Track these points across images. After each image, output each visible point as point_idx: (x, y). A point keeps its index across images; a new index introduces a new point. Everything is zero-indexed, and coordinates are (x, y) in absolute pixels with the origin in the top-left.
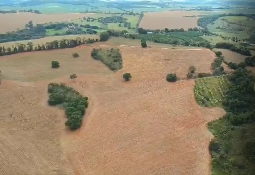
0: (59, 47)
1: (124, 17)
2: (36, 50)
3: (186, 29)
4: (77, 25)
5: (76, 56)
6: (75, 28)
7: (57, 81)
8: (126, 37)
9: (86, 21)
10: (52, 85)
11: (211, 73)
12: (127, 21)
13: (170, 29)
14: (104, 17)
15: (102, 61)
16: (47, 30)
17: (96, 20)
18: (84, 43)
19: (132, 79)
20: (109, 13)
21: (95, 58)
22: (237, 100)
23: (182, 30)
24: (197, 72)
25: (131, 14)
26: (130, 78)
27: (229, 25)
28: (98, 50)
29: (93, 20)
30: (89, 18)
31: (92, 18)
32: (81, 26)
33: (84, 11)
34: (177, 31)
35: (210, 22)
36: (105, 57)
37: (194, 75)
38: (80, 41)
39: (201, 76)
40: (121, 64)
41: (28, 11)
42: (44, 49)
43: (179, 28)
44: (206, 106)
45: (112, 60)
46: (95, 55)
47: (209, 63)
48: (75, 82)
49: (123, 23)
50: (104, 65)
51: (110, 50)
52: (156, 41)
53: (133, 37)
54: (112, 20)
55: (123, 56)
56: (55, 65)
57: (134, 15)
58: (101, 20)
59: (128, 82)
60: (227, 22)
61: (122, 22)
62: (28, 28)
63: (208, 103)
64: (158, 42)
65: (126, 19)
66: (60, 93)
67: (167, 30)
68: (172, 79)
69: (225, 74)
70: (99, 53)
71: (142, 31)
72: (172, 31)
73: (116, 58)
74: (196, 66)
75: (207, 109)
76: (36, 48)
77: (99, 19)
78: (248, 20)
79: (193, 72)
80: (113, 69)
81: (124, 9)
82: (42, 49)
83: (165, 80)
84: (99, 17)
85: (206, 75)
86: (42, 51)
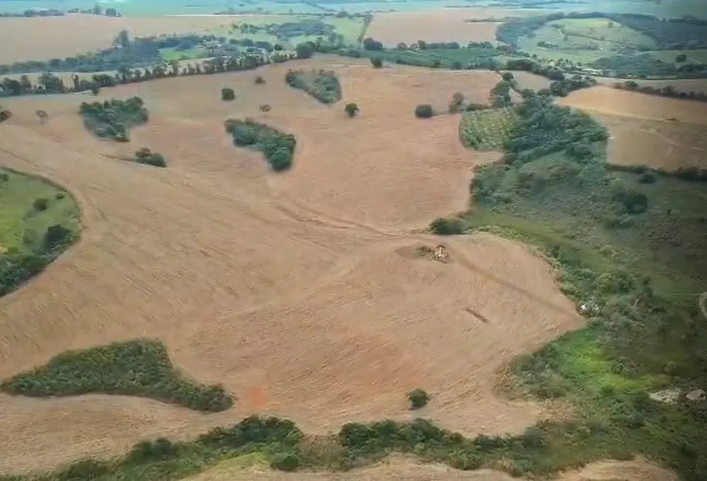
0: (225, 68)
1: (328, 21)
2: (184, 74)
3: (463, 44)
4: (222, 40)
5: (259, 81)
6: (220, 45)
7: (240, 116)
8: (342, 54)
9: (239, 31)
10: (230, 121)
11: (490, 105)
12: (335, 31)
13: (428, 42)
14: (280, 23)
15: (306, 90)
16: (161, 51)
17: (261, 29)
18: (268, 63)
19: (360, 113)
20: (291, 14)
21: (293, 86)
22: (523, 138)
23: (455, 46)
24: (466, 102)
25: (342, 15)
26: (356, 111)
27: (566, 39)
28: (296, 72)
29: (254, 30)
30: (246, 26)
31: (251, 26)
32: (233, 42)
33: (225, 9)
34: (443, 46)
35: (525, 32)
36: (310, 84)
37: (460, 107)
38: (262, 59)
39: (472, 108)
40: (339, 92)
41: (90, 11)
42: (199, 72)
43: (448, 41)
44: (476, 148)
45: (324, 88)
46: (291, 80)
47: (486, 91)
48: (266, 117)
49: (326, 35)
50: (310, 96)
51: (318, 72)
52: (399, 62)
53: (355, 54)
54: (298, 29)
55: (343, 82)
56: (228, 95)
57: (351, 17)
58: (271, 29)
59: (355, 117)
60: (563, 32)
61: (322, 33)
62: (120, 46)
63: (480, 145)
64: (404, 63)
65: (332, 27)
66: (246, 130)
67: (423, 46)
68: (425, 113)
69: (511, 105)
70: (300, 78)
71: (373, 46)
72: (435, 46)
73: (328, 85)
74: (465, 94)
75: (477, 153)
76: (185, 70)
77: (268, 27)
78: (610, 26)
79: (459, 103)
80: (326, 102)
81: (320, 5)
82: (196, 72)
83: (413, 115)
84: (269, 24)
85: (481, 108)
86: (196, 76)
